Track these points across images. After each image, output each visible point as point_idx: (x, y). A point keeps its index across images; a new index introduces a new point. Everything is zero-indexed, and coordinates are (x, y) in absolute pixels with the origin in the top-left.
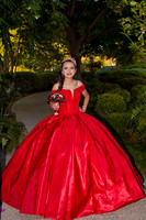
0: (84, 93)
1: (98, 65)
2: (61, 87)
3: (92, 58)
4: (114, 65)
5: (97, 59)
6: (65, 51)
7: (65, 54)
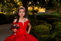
1: (37, 11)
2: (18, 21)
3: (33, 8)
5: (36, 8)
6: (20, 4)
7: (20, 5)
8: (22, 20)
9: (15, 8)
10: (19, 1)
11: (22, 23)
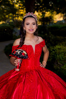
0: (45, 49)
2: (22, 43)
4: (61, 19)
6: (20, 6)
7: (20, 9)
8: (32, 41)
9: (11, 14)
10: (18, 2)
11: (31, 46)
